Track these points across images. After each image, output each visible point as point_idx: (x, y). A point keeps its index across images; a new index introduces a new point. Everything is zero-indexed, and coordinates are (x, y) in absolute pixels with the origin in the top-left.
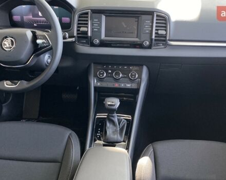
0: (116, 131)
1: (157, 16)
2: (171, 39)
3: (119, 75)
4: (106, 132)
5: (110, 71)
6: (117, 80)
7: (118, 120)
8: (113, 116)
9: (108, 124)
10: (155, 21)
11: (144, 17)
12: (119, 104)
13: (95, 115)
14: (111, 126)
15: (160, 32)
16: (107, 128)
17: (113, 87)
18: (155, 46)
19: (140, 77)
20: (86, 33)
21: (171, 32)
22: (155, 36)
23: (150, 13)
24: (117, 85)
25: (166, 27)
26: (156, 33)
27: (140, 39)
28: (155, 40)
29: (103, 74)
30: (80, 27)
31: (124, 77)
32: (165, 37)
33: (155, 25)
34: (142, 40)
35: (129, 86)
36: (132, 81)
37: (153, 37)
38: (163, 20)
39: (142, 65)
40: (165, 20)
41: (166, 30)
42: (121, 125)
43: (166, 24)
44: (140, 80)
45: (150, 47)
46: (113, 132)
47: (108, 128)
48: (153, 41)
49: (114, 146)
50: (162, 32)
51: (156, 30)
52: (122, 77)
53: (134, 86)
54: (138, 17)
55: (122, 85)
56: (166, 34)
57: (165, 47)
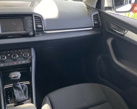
0: (22, 93)
1: (35, 16)
2: (45, 29)
3: (16, 56)
4: (14, 96)
5: (9, 55)
6: (15, 60)
7: (21, 86)
8: (18, 85)
9: (15, 91)
10: (34, 20)
11: (26, 18)
12: (20, 75)
13: (3, 87)
14: (17, 91)
15: (38, 26)
16: (14, 93)
17: (13, 65)
18: (37, 35)
19: (30, 55)
21: (45, 26)
22: (36, 29)
23: (30, 15)
24: (15, 63)
25: (41, 23)
26: (36, 27)
27: (26, 31)
29: (4, 57)
31: (20, 57)
32: (42, 29)
33: (34, 22)
34: (28, 32)
35: (24, 62)
36: (25, 59)
37: (35, 29)
38: (39, 19)
39: (31, 48)
40: (40, 19)
41: (42, 25)
42: (24, 89)
43: (41, 21)
44: (31, 57)
45: (34, 36)
46: (20, 95)
47: (16, 93)
48: (35, 32)
49: (23, 104)
50: (39, 26)
51: (36, 25)
52: (18, 57)
53: (28, 61)
54: (23, 18)
55: (20, 63)
56: (42, 27)
57: (43, 35)
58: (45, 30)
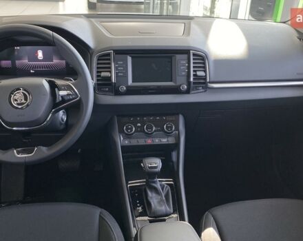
0: (162, 200)
1: (194, 55)
2: (212, 80)
3: (152, 128)
4: (149, 204)
5: (139, 125)
6: (149, 135)
7: (161, 185)
8: (154, 182)
9: (150, 193)
10: (192, 61)
11: (178, 57)
13: (127, 183)
14: (154, 195)
16: (149, 198)
17: (145, 144)
18: (194, 90)
19: (177, 129)
20: (109, 78)
21: (211, 73)
22: (194, 79)
23: (186, 52)
24: (149, 141)
25: (205, 67)
26: (194, 75)
27: (175, 82)
28: (194, 83)
29: (131, 129)
30: (101, 72)
31: (158, 131)
32: (205, 79)
33: (192, 65)
34: (178, 84)
35: (164, 141)
36: (168, 134)
37: (192, 80)
38: (202, 59)
39: (178, 114)
41: (205, 71)
42: (165, 191)
43: (204, 63)
44: (177, 132)
45: (188, 92)
46: (159, 202)
47: (151, 198)
48: (192, 85)
49: (164, 220)
50: (200, 73)
51: (194, 71)
52: (155, 131)
53: (171, 140)
54: (171, 57)
55: (157, 141)
56: (206, 76)
57: (205, 91)
58: (210, 82)
